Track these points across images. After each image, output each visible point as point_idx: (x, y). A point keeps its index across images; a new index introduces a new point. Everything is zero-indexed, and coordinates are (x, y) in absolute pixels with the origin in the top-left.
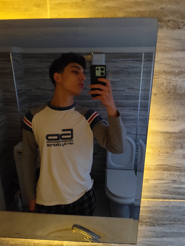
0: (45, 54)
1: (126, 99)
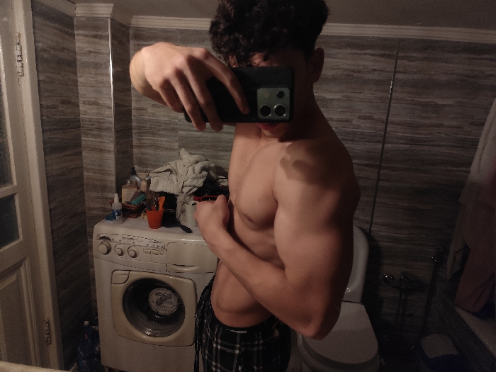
0: (182, 31)
1: (352, 140)
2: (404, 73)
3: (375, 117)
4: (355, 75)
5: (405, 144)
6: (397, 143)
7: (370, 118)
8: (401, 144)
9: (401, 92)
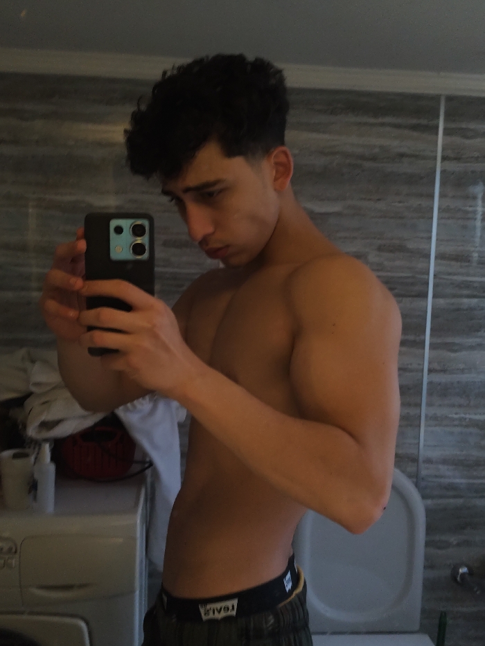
2: (458, 159)
3: (411, 245)
4: (367, 164)
5: (468, 296)
6: (454, 296)
7: (401, 249)
8: (461, 296)
9: (453, 197)
